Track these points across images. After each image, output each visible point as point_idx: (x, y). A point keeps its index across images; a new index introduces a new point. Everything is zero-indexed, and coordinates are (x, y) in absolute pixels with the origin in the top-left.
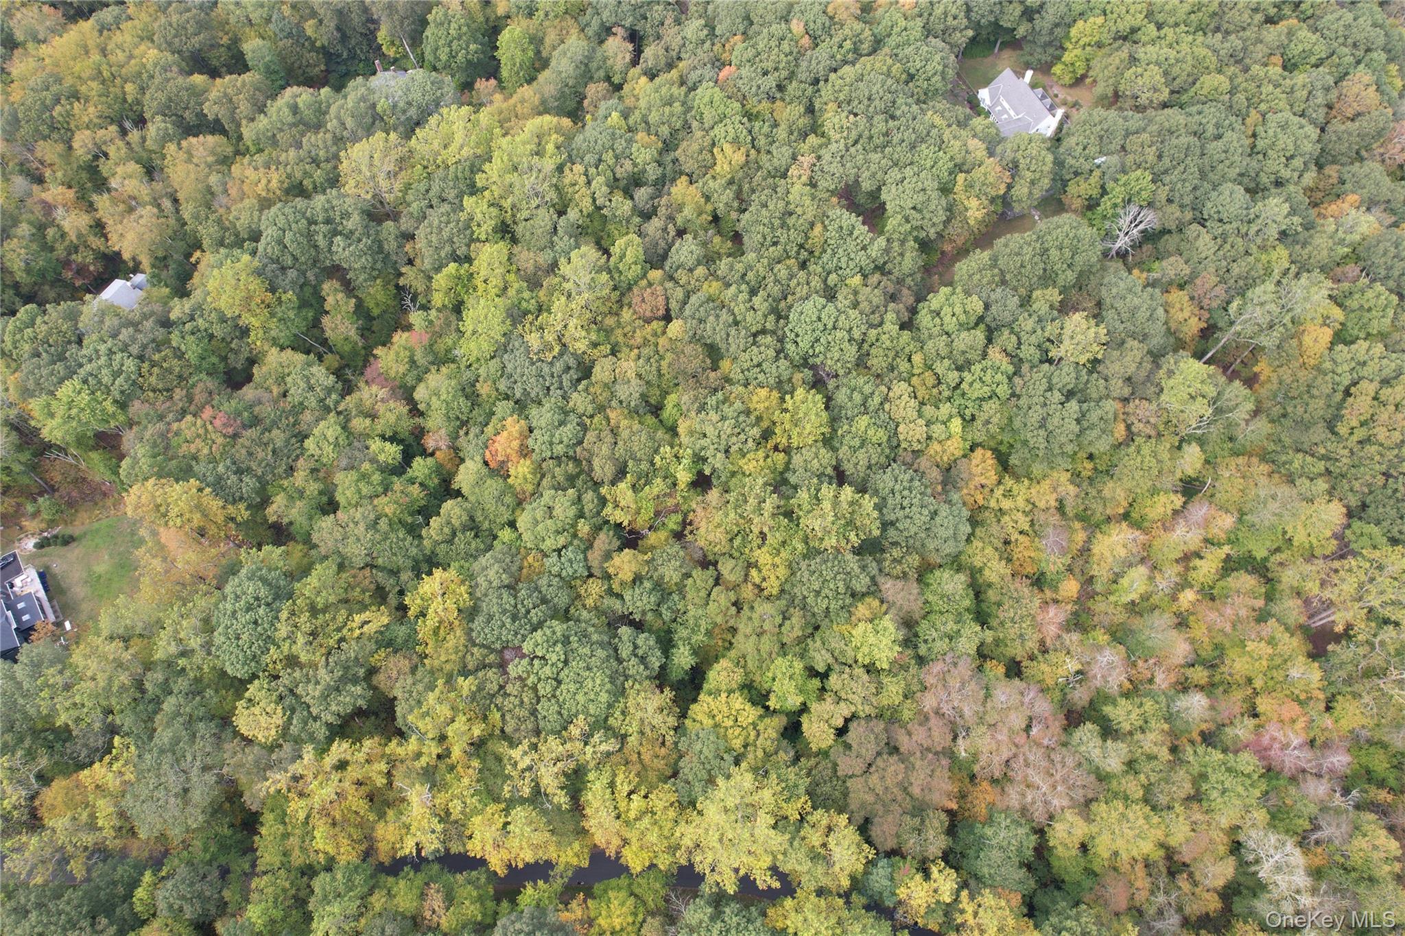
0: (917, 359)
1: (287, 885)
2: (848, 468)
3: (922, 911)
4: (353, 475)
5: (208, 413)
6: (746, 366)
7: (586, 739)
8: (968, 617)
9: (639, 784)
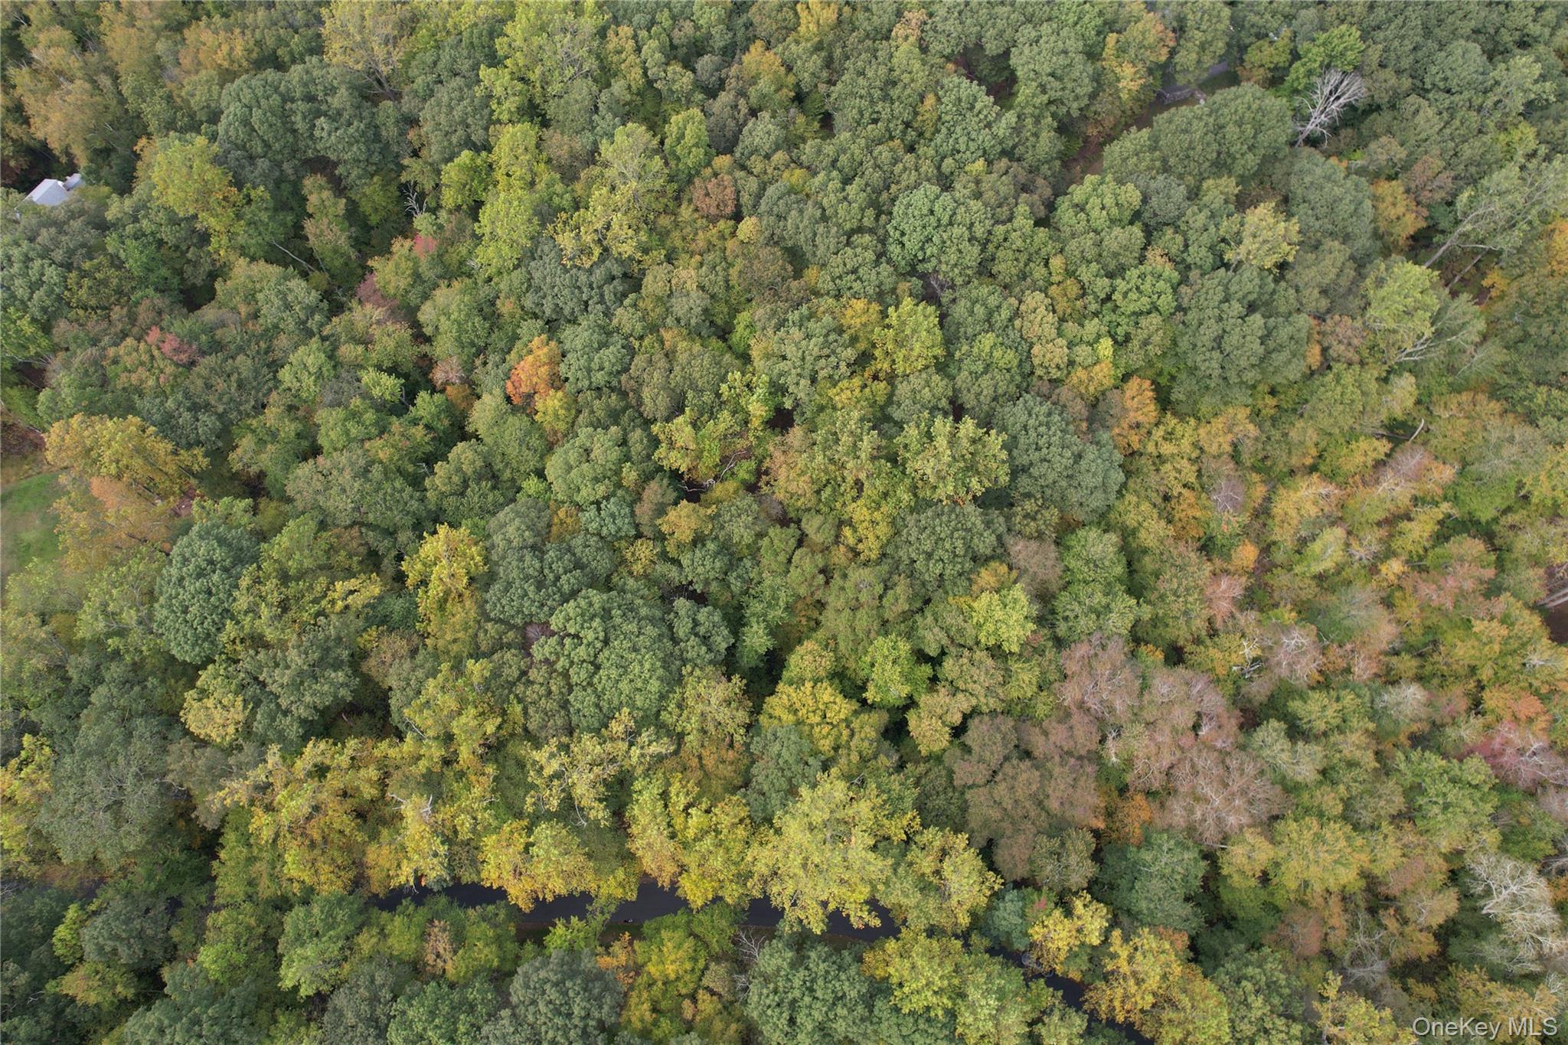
0: (1056, 263)
1: (253, 922)
2: (968, 400)
3: (1062, 956)
4: (339, 413)
5: (154, 335)
6: (837, 272)
7: (632, 736)
8: (1119, 588)
9: (699, 796)
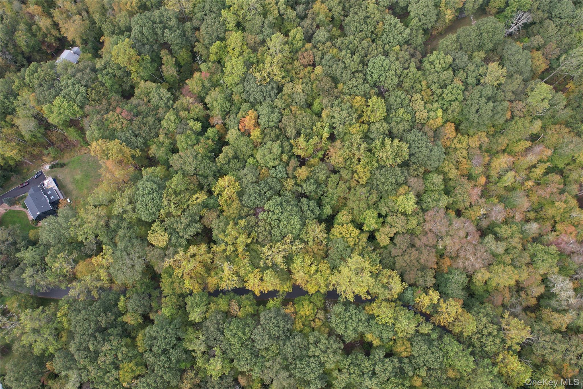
0: (424, 83)
1: (176, 301)
2: (395, 131)
3: (425, 307)
4: (184, 136)
5: (118, 110)
6: (350, 86)
7: (292, 243)
8: (443, 192)
9: (314, 261)
